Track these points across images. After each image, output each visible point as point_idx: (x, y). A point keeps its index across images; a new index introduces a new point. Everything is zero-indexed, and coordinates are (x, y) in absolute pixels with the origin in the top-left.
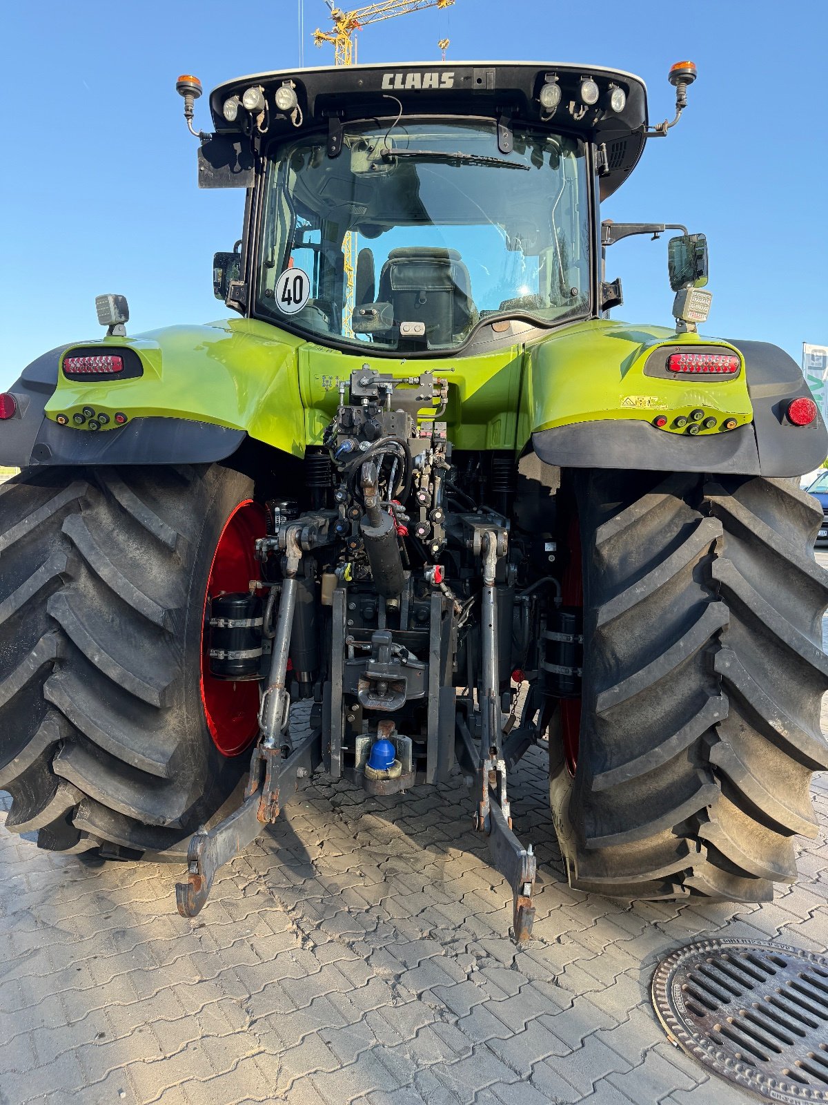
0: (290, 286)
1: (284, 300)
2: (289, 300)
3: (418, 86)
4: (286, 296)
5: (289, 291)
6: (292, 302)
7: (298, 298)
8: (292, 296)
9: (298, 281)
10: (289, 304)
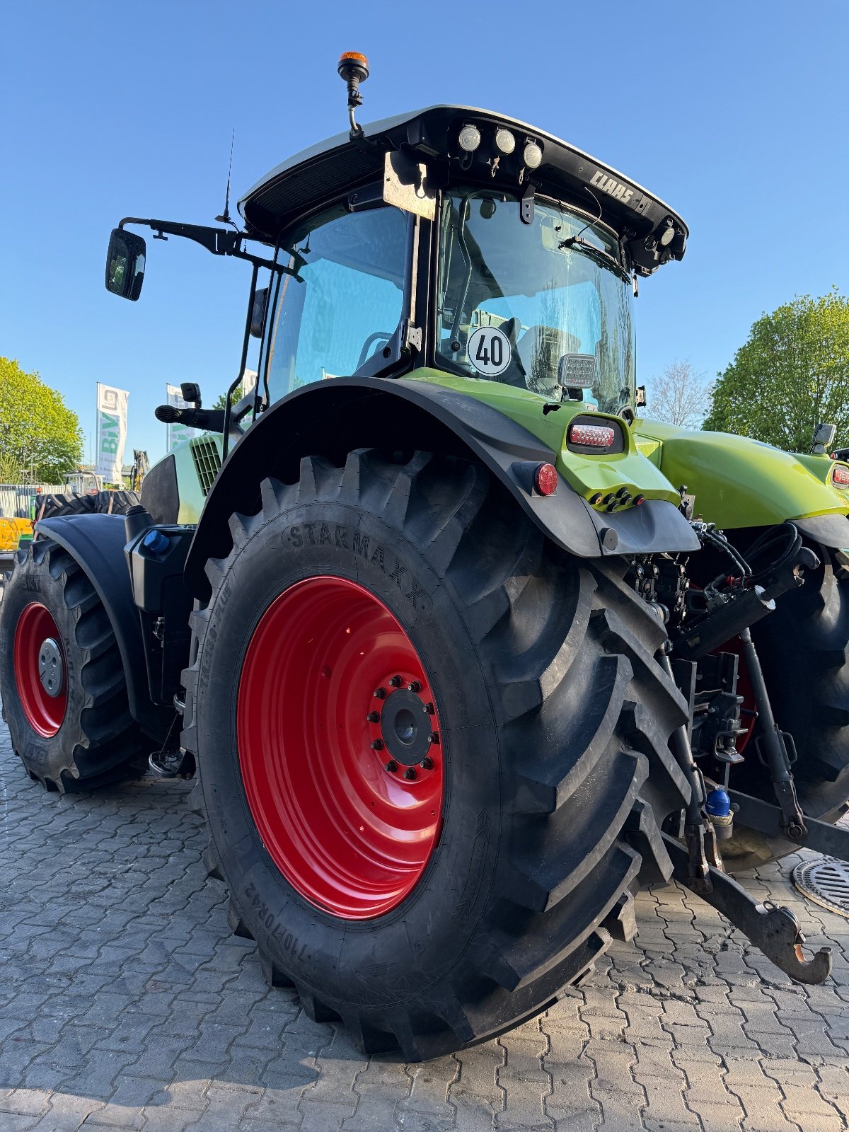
0: (487, 345)
1: (478, 358)
2: (485, 359)
3: (609, 192)
4: (482, 355)
5: (486, 350)
6: (490, 362)
7: (497, 360)
8: (489, 355)
9: (496, 342)
10: (486, 364)
